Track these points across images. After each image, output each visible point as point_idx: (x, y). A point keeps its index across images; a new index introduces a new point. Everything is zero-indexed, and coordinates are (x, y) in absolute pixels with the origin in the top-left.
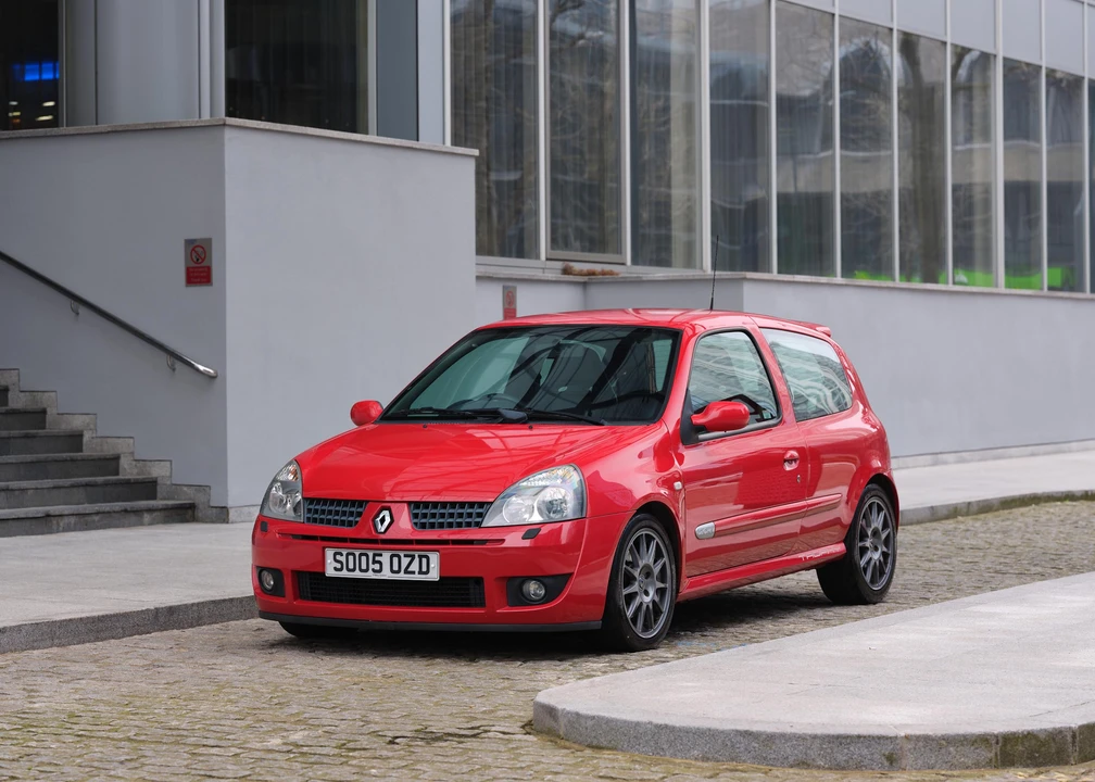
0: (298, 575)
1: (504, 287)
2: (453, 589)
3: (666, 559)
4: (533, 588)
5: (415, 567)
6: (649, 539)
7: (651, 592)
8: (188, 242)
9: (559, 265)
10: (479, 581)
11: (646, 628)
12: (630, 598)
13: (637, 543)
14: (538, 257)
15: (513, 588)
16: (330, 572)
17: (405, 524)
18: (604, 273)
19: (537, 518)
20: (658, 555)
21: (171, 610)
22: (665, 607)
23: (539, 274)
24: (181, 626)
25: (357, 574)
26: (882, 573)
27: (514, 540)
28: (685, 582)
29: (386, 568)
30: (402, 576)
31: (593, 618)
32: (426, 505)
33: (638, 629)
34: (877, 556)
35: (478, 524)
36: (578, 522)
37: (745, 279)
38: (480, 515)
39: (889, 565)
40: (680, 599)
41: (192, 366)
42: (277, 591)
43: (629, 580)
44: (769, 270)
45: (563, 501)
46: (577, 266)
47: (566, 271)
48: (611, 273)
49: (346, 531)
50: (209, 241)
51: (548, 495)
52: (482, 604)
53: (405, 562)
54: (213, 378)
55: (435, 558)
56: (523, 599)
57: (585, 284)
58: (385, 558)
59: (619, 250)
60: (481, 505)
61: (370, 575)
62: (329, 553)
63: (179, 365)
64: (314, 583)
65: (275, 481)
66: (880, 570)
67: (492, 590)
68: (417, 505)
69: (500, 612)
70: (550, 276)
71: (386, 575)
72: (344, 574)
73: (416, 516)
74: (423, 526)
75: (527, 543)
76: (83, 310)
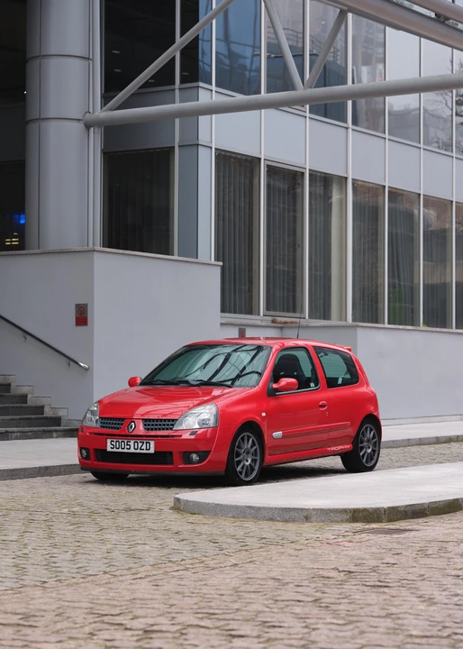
0: (96, 450)
1: (239, 329)
2: (161, 457)
3: (257, 446)
4: (195, 457)
5: (144, 447)
6: (249, 437)
7: (249, 461)
8: (77, 306)
9: (270, 318)
10: (171, 453)
11: (247, 475)
12: (239, 462)
13: (243, 439)
14: (259, 315)
15: (186, 457)
16: (109, 449)
17: (141, 429)
18: (291, 323)
19: (197, 426)
20: (253, 444)
21: (47, 468)
22: (257, 468)
23: (259, 323)
24: (51, 475)
25: (120, 450)
26: (372, 459)
27: (186, 436)
28: (267, 457)
29: (132, 447)
30: (139, 451)
31: (221, 470)
32: (150, 420)
33: (243, 477)
34: (369, 451)
35: (171, 429)
36: (214, 429)
37: (358, 326)
38: (172, 425)
39: (376, 456)
40: (265, 464)
41: (78, 364)
42: (87, 458)
43: (238, 455)
44: (384, 323)
45: (209, 420)
46: (279, 319)
47: (273, 321)
48: (296, 323)
49: (116, 431)
50: (87, 305)
51: (202, 417)
52: (172, 464)
53: (140, 445)
54: (87, 369)
55: (152, 443)
56: (189, 461)
57: (281, 328)
58: (132, 443)
59: (302, 311)
60: (173, 420)
61: (125, 450)
62: (109, 441)
63: (72, 363)
64: (104, 455)
65: (89, 410)
66: (371, 457)
67: (176, 457)
68: (146, 420)
69: (181, 467)
70: (263, 324)
71: (132, 450)
72: (115, 450)
73: (145, 425)
74: (148, 429)
75: (193, 437)
76: (28, 337)
